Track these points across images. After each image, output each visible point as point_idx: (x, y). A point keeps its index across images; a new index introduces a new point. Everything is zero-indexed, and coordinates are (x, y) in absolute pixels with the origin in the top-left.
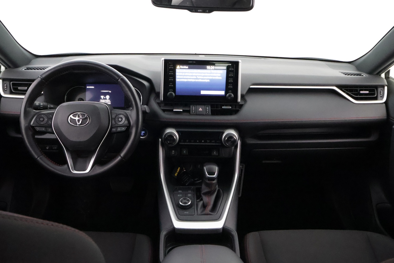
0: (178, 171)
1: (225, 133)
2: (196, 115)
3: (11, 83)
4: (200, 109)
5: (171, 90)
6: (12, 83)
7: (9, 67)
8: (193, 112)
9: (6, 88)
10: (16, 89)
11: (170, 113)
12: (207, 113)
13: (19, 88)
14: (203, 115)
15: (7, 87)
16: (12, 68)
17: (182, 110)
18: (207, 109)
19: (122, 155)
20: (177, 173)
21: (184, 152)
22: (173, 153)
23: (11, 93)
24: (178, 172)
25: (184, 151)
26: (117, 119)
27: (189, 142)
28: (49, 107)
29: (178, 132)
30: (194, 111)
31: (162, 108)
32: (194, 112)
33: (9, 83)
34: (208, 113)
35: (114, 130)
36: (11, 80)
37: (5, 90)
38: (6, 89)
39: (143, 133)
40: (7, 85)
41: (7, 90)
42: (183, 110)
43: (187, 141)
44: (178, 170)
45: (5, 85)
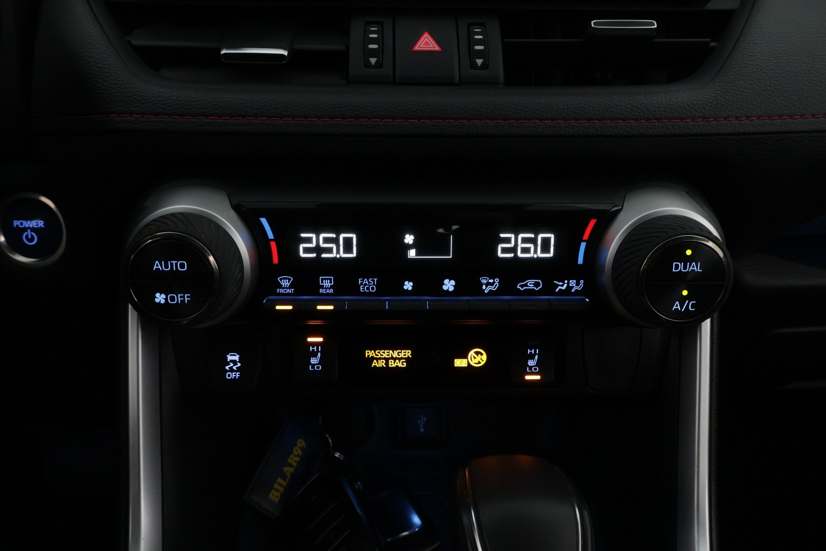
1: (622, 215)
2: (395, 80)
4: (426, 43)
8: (368, 65)
12: (473, 66)
14: (447, 83)
17: (285, 53)
18: (479, 42)
20: (284, 478)
21: (314, 361)
22: (231, 370)
24: (288, 470)
25: (314, 354)
30: (373, 53)
31: (135, 42)
32: (379, 65)
34: (485, 66)
39: (33, 230)
42: (292, 51)
44: (293, 460)
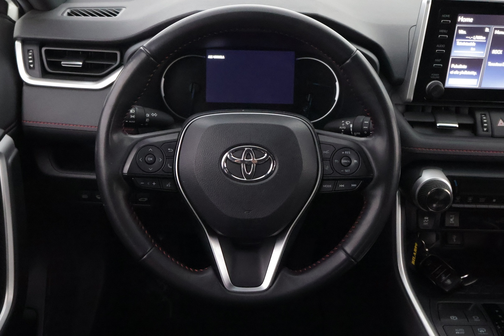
0: (415, 252)
2: (493, 136)
3: (43, 49)
4: (501, 121)
5: (435, 75)
6: (46, 51)
7: (31, 7)
8: (483, 131)
9: (31, 63)
10: (56, 65)
11: (428, 131)
13: (64, 63)
15: (33, 59)
16: (39, 10)
17: (457, 126)
19: (349, 248)
20: (414, 256)
22: (425, 222)
23: (45, 75)
24: (415, 254)
25: (452, 218)
26: (336, 161)
27: (473, 202)
28: (148, 118)
29: (450, 178)
30: (485, 127)
32: (487, 131)
33: (38, 50)
35: (328, 186)
36: (41, 43)
37: (30, 67)
38: (32, 66)
40: (33, 56)
41: (34, 66)
42: (459, 124)
43: (470, 199)
44: (415, 250)
45: (30, 56)
